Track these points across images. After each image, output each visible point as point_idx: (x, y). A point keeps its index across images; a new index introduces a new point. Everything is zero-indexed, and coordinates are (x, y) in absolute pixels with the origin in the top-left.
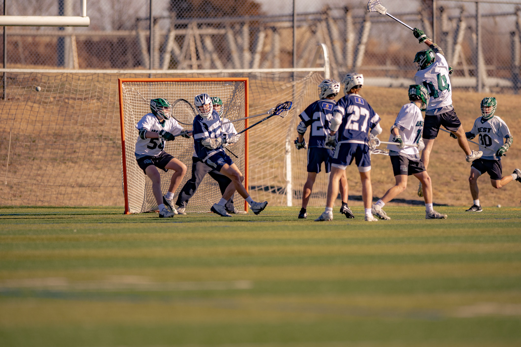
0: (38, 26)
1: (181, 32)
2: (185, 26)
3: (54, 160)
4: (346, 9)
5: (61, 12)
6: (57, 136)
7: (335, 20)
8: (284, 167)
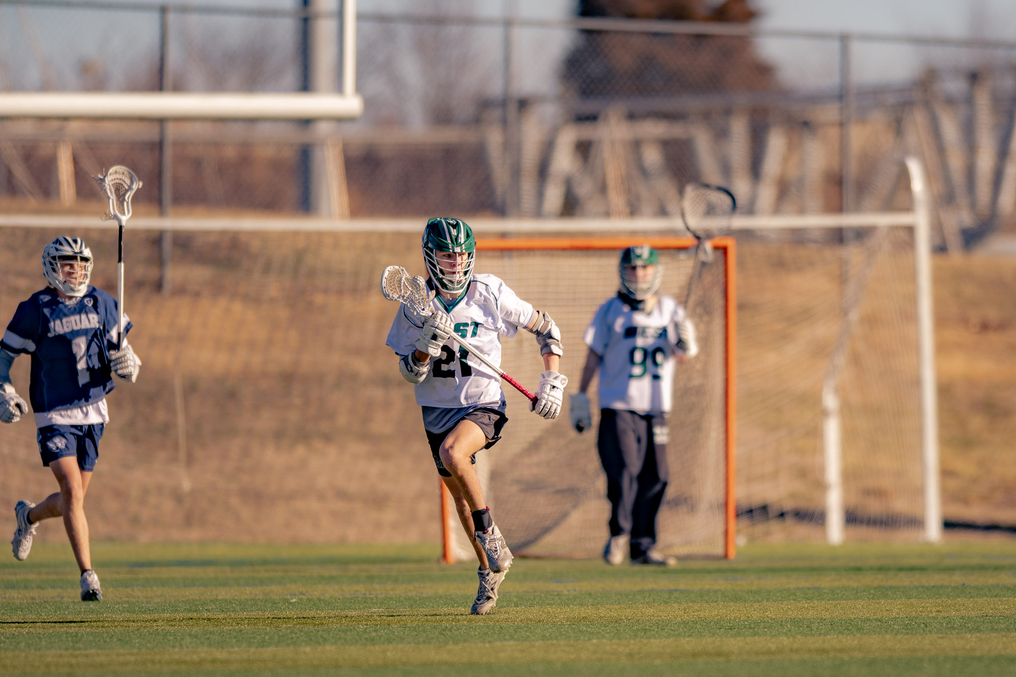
0: (252, 120)
1: (587, 132)
2: (591, 118)
3: (279, 436)
4: (974, 77)
5: (305, 85)
6: (288, 378)
7: (950, 101)
8: (819, 449)
